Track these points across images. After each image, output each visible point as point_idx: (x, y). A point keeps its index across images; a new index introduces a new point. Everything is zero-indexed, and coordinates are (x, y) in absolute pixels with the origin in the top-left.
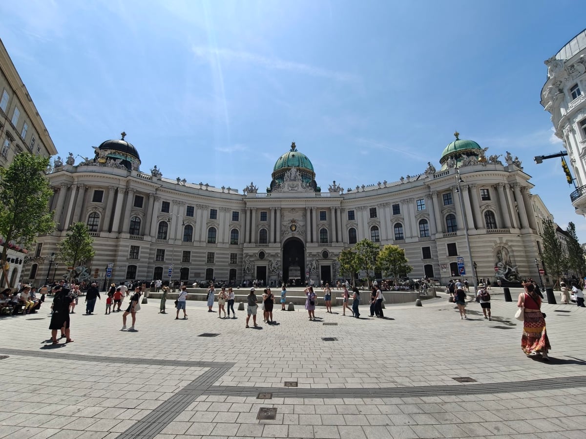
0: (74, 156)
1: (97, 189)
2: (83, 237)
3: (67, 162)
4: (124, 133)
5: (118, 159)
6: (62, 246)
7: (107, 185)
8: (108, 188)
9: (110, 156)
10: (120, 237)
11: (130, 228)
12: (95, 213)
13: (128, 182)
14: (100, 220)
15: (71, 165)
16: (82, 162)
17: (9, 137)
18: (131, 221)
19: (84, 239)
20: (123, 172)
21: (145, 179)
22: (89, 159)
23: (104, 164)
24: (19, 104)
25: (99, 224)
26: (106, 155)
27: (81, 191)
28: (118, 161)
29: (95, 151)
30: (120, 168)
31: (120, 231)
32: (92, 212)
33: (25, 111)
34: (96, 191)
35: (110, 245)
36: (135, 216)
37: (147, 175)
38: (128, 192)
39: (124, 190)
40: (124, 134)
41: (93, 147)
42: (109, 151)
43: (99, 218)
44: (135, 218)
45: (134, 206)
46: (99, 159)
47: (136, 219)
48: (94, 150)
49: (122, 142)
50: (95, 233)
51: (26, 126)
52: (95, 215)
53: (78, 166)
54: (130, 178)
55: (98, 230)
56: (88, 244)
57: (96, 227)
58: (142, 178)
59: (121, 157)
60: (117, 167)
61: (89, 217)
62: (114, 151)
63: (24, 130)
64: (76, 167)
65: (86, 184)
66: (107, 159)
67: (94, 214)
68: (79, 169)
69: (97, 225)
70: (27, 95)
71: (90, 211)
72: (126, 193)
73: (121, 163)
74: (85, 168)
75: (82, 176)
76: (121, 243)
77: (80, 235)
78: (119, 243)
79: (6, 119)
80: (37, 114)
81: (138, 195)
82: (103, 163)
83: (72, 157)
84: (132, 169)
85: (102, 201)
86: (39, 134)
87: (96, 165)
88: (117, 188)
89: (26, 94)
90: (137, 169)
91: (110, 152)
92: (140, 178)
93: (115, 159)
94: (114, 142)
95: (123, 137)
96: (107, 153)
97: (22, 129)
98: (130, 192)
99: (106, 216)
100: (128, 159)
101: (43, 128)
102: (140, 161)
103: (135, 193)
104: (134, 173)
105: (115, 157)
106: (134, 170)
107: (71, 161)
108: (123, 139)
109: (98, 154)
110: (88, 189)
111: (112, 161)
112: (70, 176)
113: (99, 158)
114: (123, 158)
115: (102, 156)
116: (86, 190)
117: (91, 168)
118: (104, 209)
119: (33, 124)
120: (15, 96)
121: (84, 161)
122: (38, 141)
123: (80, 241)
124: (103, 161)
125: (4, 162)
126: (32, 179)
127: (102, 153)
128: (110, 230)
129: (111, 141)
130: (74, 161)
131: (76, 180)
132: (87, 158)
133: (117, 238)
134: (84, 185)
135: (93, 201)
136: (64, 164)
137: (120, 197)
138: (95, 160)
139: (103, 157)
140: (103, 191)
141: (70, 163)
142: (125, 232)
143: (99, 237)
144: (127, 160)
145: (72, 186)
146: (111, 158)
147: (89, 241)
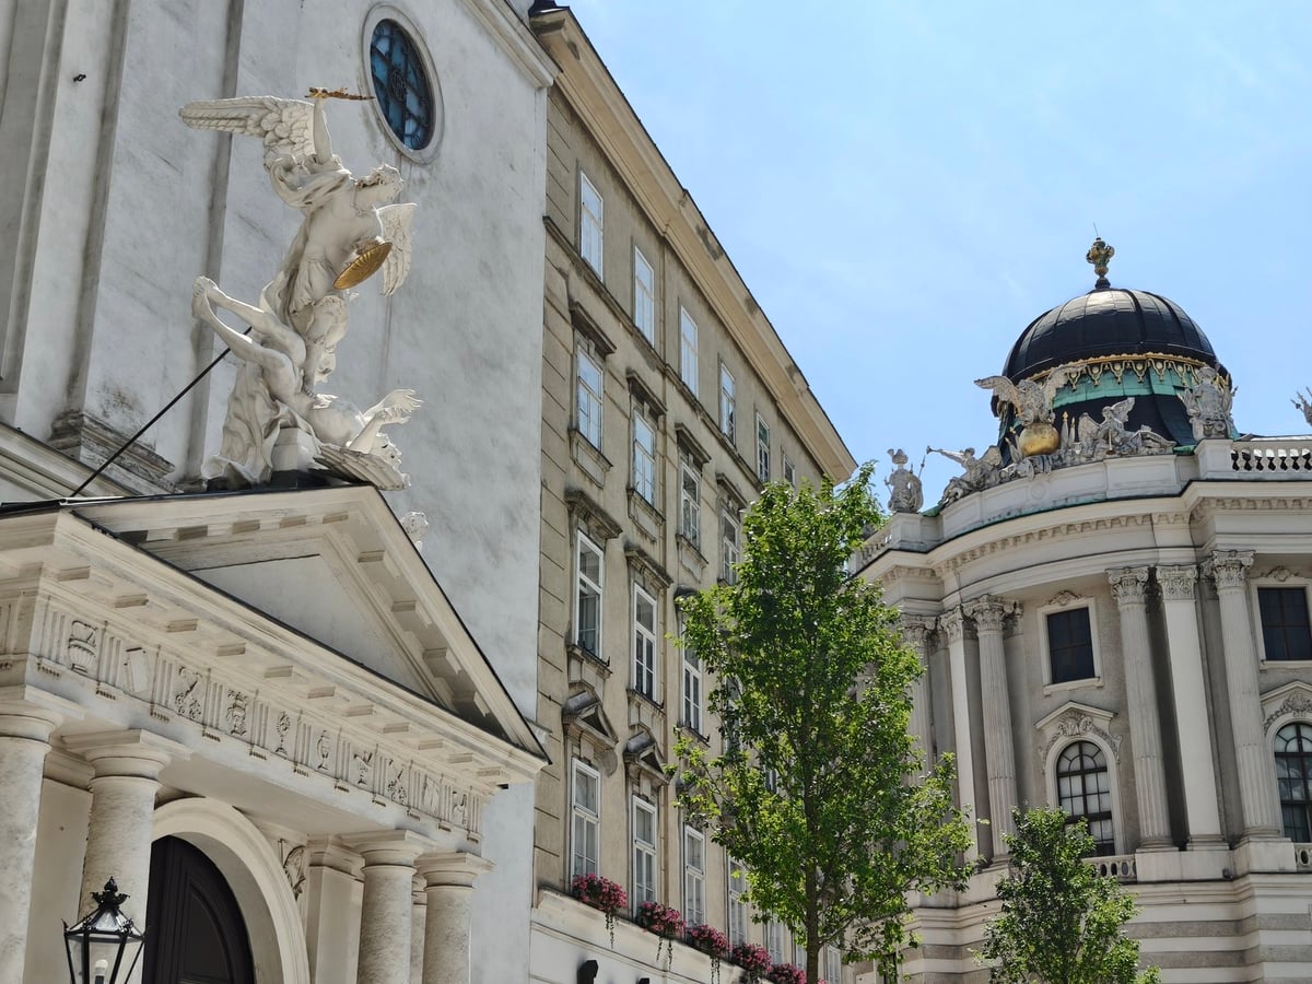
0: (912, 464)
1: (1055, 608)
2: (1077, 891)
3: (895, 504)
4: (1100, 245)
5: (1110, 401)
6: (993, 956)
7: (1093, 567)
8: (1105, 587)
9: (1070, 399)
10: (1241, 869)
11: (1287, 805)
12: (1081, 743)
13: (1194, 518)
14: (1111, 780)
15: (912, 510)
16: (955, 482)
17: (687, 452)
18: (1278, 755)
19: (1084, 906)
20: (1154, 468)
21: (1283, 475)
22: (978, 456)
23: (1051, 459)
24: (687, 289)
25: (1113, 803)
26: (1048, 406)
27: (989, 637)
28: (1117, 416)
29: (995, 400)
30: (1134, 452)
31: (1233, 837)
32: (1062, 741)
33: (711, 310)
34: (1051, 618)
35: (1205, 928)
36: (1289, 717)
37: (1288, 444)
38: (1212, 580)
39: (1191, 574)
40: (1100, 255)
41: (981, 383)
42: (1057, 377)
43: (1104, 769)
44: (1290, 733)
45: (1269, 657)
46: (1022, 440)
47: (1299, 738)
48: (990, 393)
49: (1102, 300)
50: (1108, 860)
51: (727, 381)
52: (1081, 755)
53: (942, 506)
54: (1199, 491)
55: (1119, 843)
56: (1106, 931)
57: (1106, 825)
58: (1266, 473)
59: (1120, 385)
60: (1120, 450)
61: (1060, 775)
62: (1079, 366)
63: (724, 400)
64: (936, 515)
65: (996, 592)
66: (1058, 424)
67: (1074, 752)
68: (953, 521)
69: (1107, 816)
70: (705, 232)
71: (1052, 738)
72: (1206, 587)
73: (1131, 425)
74: (971, 509)
75: (972, 553)
76: (1263, 906)
77: (1060, 886)
78: (1247, 909)
79: (664, 374)
80: (752, 304)
81: (1271, 582)
82: (1045, 452)
83: (907, 467)
84: (1198, 430)
85: (1098, 669)
86: (774, 401)
87: (1016, 476)
88: (1152, 572)
89: (698, 228)
90: (1221, 428)
91: (1062, 381)
92: (1255, 473)
93: (1095, 408)
94: (1066, 316)
95: (1101, 272)
96: (1051, 388)
97: (720, 398)
98: (1223, 573)
99: (1137, 751)
100: (1163, 387)
101: (785, 364)
102: (1223, 372)
103: (1248, 574)
104: (1214, 456)
105: (1092, 396)
106: (1208, 436)
107: (907, 496)
108: (1103, 285)
109: (1011, 406)
110: (1012, 616)
111: (1087, 424)
112: (922, 570)
113: (1020, 429)
114: (1134, 388)
115: (1031, 415)
116: (1008, 623)
117: (999, 499)
118: (1118, 711)
119: (746, 360)
120: (668, 256)
121: (960, 471)
122: (778, 433)
123: (1070, 913)
124: (1043, 439)
125: (697, 572)
126: (826, 613)
127: (1031, 400)
128: (1179, 838)
129: (1049, 321)
130: (918, 485)
131: (951, 583)
132: (970, 451)
133: (1228, 877)
134: (992, 599)
135: (1055, 680)
136: (886, 512)
137: (1180, 616)
138: (1003, 447)
139: (1037, 420)
140: (1086, 610)
141: (904, 504)
142: (1263, 834)
143: (1135, 883)
144: (1158, 389)
145: (944, 622)
146: (1076, 410)
147: (1111, 910)
